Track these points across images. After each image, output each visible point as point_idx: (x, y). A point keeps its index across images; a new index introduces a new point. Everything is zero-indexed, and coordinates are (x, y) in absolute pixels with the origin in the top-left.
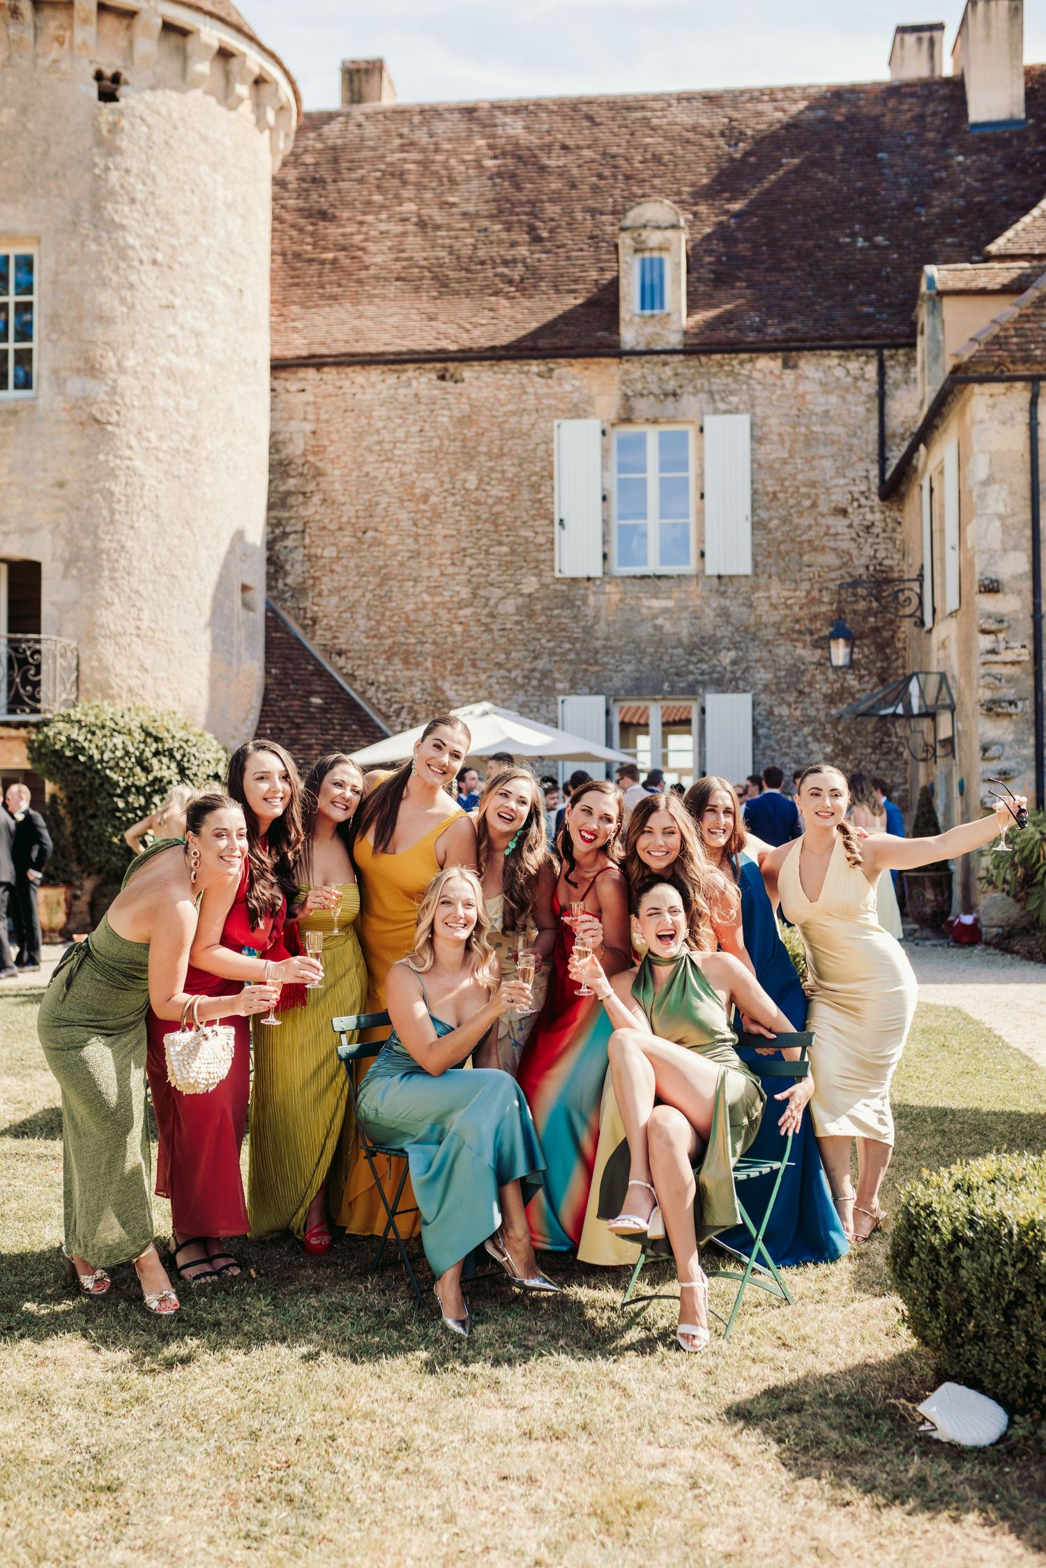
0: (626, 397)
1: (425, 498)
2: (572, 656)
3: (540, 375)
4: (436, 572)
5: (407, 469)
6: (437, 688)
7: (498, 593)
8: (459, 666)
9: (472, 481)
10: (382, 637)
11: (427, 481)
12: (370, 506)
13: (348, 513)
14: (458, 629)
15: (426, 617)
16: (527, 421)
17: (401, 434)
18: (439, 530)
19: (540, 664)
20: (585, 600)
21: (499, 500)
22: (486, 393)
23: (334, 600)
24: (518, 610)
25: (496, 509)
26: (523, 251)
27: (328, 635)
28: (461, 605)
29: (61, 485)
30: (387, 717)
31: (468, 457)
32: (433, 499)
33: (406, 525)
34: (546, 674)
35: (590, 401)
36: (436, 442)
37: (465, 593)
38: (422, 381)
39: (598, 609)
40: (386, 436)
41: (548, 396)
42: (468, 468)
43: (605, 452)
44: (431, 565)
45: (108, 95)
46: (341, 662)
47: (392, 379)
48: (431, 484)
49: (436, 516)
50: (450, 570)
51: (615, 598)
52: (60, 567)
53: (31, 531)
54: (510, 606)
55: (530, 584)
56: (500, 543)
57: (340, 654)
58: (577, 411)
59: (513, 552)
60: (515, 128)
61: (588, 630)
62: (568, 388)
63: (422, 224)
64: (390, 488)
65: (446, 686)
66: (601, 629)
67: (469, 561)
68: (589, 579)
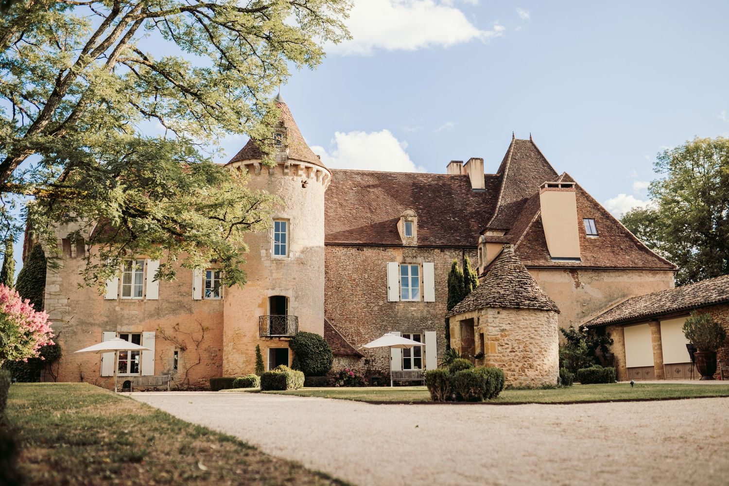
0: (404, 257)
1: (354, 280)
2: (392, 321)
3: (383, 250)
4: (357, 299)
5: (350, 272)
6: (358, 329)
7: (374, 305)
8: (364, 323)
9: (366, 276)
10: (344, 315)
11: (355, 276)
12: (340, 282)
13: (335, 283)
14: (363, 314)
15: (355, 311)
16: (380, 262)
17: (348, 263)
18: (358, 288)
19: (384, 323)
20: (395, 308)
21: (373, 281)
22: (369, 254)
23: (331, 306)
24: (378, 310)
25: (373, 283)
26: (369, 215)
27: (329, 315)
28: (364, 308)
29: (294, 279)
30: (345, 337)
31: (365, 270)
32: (357, 280)
33: (350, 287)
34: (385, 326)
35: (395, 258)
36: (357, 266)
37: (365, 305)
38: (353, 251)
39: (398, 309)
40: (345, 264)
41: (385, 256)
42: (365, 273)
43: (399, 270)
44: (356, 297)
45: (303, 186)
46: (333, 322)
47: (345, 250)
48: (356, 277)
49: (357, 285)
50: (361, 299)
51: (402, 307)
52: (294, 298)
53: (287, 290)
54: (376, 308)
55: (381, 303)
56: (374, 292)
57: (332, 320)
58: (393, 260)
59: (377, 295)
60: (358, 178)
61: (396, 315)
62: (390, 254)
63: (341, 205)
64: (346, 277)
65: (360, 329)
66: (399, 315)
67: (366, 297)
68: (396, 302)
